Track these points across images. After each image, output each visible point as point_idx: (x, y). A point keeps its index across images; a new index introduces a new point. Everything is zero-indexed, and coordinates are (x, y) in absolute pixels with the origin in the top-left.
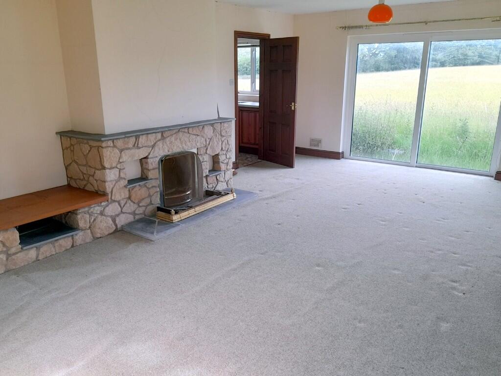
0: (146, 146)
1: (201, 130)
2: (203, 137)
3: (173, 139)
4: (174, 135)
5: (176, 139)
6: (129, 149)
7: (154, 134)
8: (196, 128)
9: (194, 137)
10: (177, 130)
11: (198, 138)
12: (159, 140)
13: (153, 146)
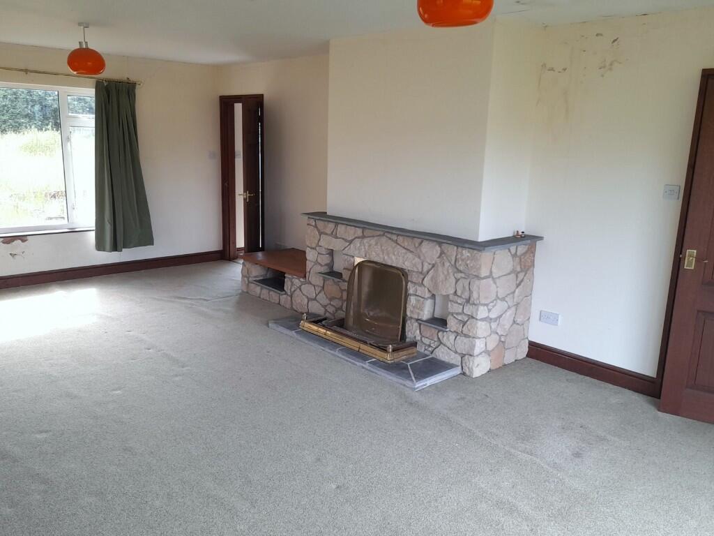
0: (343, 239)
1: (417, 246)
2: (419, 257)
3: (373, 241)
4: (376, 238)
5: (376, 244)
6: (326, 234)
7: (353, 228)
8: (409, 239)
9: (404, 251)
10: (382, 233)
11: (410, 255)
12: (359, 238)
13: (351, 242)
